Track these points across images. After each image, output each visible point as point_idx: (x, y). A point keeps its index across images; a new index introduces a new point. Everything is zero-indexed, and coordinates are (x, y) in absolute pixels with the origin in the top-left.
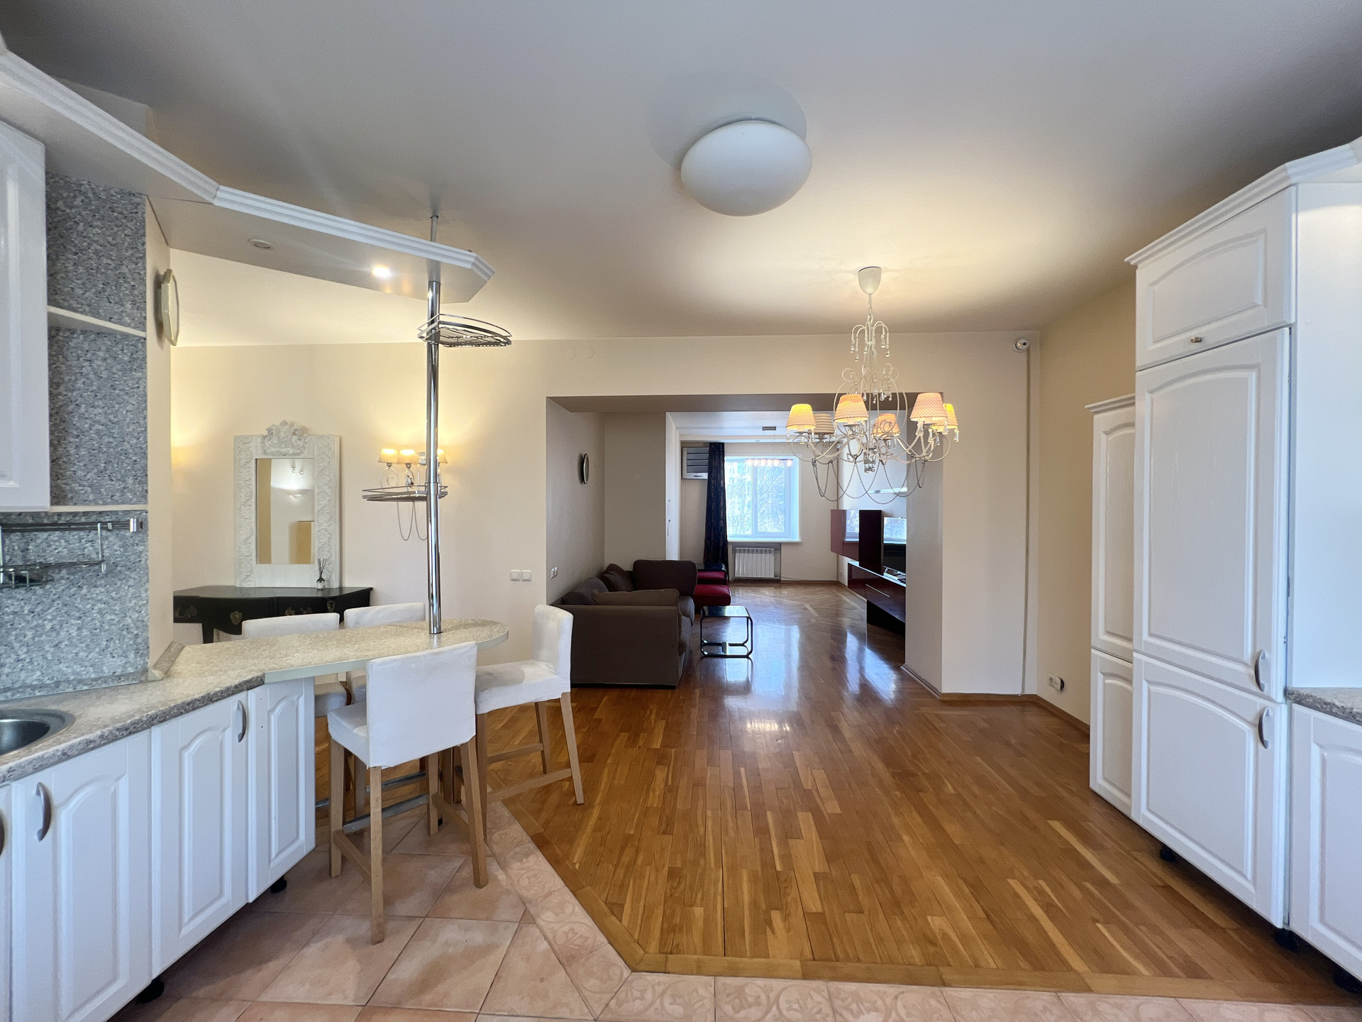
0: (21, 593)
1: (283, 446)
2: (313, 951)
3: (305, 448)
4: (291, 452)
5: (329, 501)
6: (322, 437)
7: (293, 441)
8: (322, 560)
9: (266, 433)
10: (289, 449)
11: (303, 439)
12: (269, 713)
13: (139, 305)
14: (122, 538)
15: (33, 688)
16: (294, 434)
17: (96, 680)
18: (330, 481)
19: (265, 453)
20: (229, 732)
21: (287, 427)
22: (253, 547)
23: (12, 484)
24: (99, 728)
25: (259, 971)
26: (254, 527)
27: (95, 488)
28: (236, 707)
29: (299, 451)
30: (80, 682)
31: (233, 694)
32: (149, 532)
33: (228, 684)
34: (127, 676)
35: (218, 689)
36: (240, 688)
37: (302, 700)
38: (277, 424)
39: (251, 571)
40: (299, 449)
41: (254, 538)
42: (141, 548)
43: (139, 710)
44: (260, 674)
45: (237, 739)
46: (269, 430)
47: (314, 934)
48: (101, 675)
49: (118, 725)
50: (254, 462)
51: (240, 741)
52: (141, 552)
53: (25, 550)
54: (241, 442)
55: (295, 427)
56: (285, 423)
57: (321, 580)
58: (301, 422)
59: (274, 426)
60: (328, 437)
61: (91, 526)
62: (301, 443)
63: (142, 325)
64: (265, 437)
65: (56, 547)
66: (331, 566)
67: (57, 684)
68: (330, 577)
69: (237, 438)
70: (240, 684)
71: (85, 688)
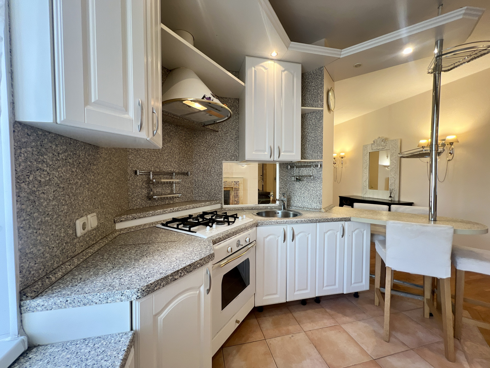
0: (298, 183)
1: (378, 146)
2: (361, 324)
3: (386, 146)
4: (381, 148)
5: (395, 166)
6: (393, 140)
7: (382, 144)
8: (391, 189)
9: (373, 143)
10: (380, 147)
11: (385, 142)
12: (352, 232)
13: (322, 101)
14: (317, 170)
15: (300, 207)
16: (382, 141)
17: (311, 208)
18: (396, 158)
19: (372, 150)
20: (338, 233)
21: (380, 139)
22: (368, 183)
23: (294, 154)
24: (305, 218)
25: (344, 317)
26: (368, 176)
27: (312, 157)
28: (341, 226)
29: (384, 147)
30: (308, 208)
31: (340, 221)
32: (323, 168)
33: (339, 217)
34: (317, 209)
35: (335, 218)
36: (342, 220)
37: (365, 232)
38: (377, 138)
39: (367, 192)
40: (384, 146)
41: (368, 180)
42: (321, 173)
43: (315, 217)
44: (349, 217)
45: (341, 237)
46: (374, 141)
47: (363, 319)
48: (312, 207)
49: (308, 219)
50: (368, 153)
51: (342, 237)
52: (321, 174)
53: (299, 172)
54: (365, 147)
55: (383, 138)
56: (379, 138)
57: (390, 197)
58: (385, 136)
59: (375, 139)
60: (396, 140)
61: (310, 166)
62: (385, 144)
63: (322, 106)
64: (372, 144)
65: (305, 171)
66: (395, 192)
67: (304, 207)
68: (395, 196)
69: (364, 146)
70: (342, 218)
71: (308, 210)
